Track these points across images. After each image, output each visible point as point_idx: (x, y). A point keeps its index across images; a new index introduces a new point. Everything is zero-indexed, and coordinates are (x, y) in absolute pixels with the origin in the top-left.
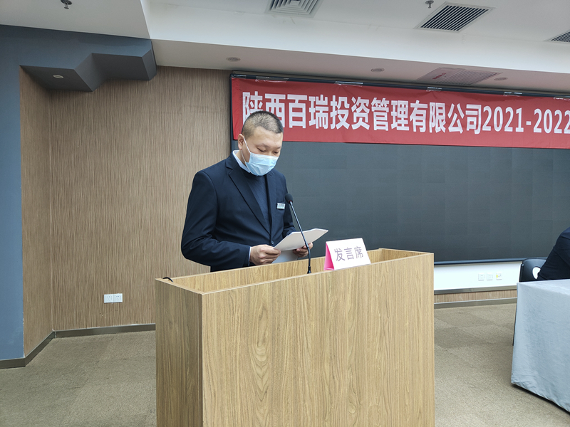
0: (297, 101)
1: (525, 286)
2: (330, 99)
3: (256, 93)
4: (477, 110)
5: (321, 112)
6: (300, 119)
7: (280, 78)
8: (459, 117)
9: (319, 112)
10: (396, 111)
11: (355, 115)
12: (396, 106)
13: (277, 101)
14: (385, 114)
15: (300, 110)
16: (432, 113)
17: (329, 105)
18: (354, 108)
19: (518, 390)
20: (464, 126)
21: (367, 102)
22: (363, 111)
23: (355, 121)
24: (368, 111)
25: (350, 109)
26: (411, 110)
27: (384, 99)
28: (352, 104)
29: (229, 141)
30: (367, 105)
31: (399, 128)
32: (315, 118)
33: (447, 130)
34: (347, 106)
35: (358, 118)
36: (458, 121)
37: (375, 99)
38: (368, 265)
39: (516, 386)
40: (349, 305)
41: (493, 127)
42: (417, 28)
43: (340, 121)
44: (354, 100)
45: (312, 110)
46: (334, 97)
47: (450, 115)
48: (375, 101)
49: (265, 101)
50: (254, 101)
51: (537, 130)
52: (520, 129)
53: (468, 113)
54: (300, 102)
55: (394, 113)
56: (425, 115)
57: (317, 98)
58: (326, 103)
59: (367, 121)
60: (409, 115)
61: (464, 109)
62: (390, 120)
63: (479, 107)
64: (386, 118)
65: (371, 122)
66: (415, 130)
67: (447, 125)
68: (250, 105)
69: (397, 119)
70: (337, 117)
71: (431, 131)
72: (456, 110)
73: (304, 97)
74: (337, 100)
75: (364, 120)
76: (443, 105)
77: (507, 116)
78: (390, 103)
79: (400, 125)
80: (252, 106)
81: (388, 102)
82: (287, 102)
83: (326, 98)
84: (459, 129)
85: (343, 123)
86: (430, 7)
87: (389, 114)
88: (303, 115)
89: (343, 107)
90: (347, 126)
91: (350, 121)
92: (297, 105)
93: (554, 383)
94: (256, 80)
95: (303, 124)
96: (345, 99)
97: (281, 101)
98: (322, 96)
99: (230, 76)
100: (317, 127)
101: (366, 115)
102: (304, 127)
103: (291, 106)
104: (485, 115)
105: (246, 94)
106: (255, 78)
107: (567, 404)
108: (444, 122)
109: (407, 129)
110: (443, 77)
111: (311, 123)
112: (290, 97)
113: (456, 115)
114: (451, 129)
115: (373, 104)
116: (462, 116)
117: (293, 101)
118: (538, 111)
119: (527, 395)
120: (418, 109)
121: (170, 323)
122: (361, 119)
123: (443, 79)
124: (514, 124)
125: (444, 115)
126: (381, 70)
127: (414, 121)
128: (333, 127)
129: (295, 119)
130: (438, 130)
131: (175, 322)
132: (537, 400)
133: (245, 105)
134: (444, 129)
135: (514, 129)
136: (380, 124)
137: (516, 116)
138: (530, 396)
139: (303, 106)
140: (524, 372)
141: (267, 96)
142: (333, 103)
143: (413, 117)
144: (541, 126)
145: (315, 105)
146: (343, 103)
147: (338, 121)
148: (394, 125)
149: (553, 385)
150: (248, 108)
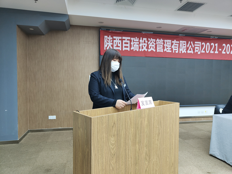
0: (126, 40)
1: (216, 116)
2: (140, 39)
3: (110, 36)
5: (136, 44)
6: (127, 47)
7: (120, 30)
8: (192, 47)
9: (135, 44)
10: (166, 44)
11: (150, 46)
12: (166, 42)
13: (118, 39)
14: (162, 45)
15: (127, 43)
16: (181, 45)
17: (139, 41)
18: (149, 43)
19: (212, 157)
20: (194, 51)
21: (155, 40)
22: (153, 44)
23: (149, 48)
24: (155, 44)
25: (147, 43)
26: (172, 44)
27: (161, 39)
28: (148, 41)
29: (98, 56)
30: (155, 42)
31: (167, 51)
32: (133, 47)
33: (187, 52)
34: (146, 42)
35: (151, 47)
36: (192, 49)
37: (158, 39)
38: (154, 107)
39: (211, 155)
40: (146, 122)
41: (205, 51)
42: (175, 11)
43: (143, 48)
44: (149, 39)
45: (132, 43)
46: (141, 38)
47: (188, 46)
48: (158, 40)
49: (113, 39)
50: (109, 40)
51: (223, 52)
52: (216, 52)
53: (195, 45)
54: (127, 40)
55: (165, 45)
56: (178, 46)
57: (134, 38)
58: (138, 40)
59: (154, 48)
60: (172, 46)
61: (194, 44)
62: (164, 48)
63: (200, 43)
64: (162, 47)
65: (156, 49)
66: (174, 52)
67: (187, 50)
68: (107, 41)
69: (167, 47)
70: (142, 46)
71: (180, 53)
72: (191, 44)
73: (129, 38)
74: (142, 39)
75: (153, 48)
76: (185, 42)
77: (211, 47)
78: (164, 41)
79: (168, 50)
80: (108, 41)
81: (163, 40)
82: (122, 40)
83: (138, 39)
84: (192, 52)
85: (145, 49)
86: (181, 2)
87: (163, 45)
88: (128, 45)
89: (145, 42)
90: (146, 50)
91: (147, 48)
92: (126, 41)
93: (226, 154)
94: (110, 31)
95: (128, 49)
96: (146, 39)
97: (120, 40)
98: (136, 38)
99: (100, 29)
100: (134, 50)
101: (154, 46)
102: (129, 50)
103: (124, 41)
104: (202, 46)
105: (106, 37)
106: (109, 30)
107: (231, 163)
108: (186, 49)
109: (171, 51)
110: (186, 30)
111: (132, 49)
112: (124, 38)
113: (190, 46)
114: (189, 52)
115: (157, 41)
116: (193, 46)
117: (125, 40)
118: (224, 45)
119: (215, 159)
120: (175, 43)
121: (79, 128)
122: (152, 47)
123: (186, 31)
124: (214, 50)
125: (186, 46)
126: (160, 27)
127: (173, 48)
128: (140, 50)
129: (125, 47)
130: (183, 52)
131: (81, 128)
132: (219, 161)
133: (105, 41)
134: (185, 52)
135: (214, 52)
136: (160, 49)
137: (215, 47)
138: (217, 159)
139: (129, 42)
140: (214, 150)
141: (114, 37)
142: (141, 41)
143: (173, 47)
144: (225, 51)
145: (133, 41)
146: (145, 40)
147: (142, 48)
148: (165, 50)
149: (225, 155)
150: (106, 42)
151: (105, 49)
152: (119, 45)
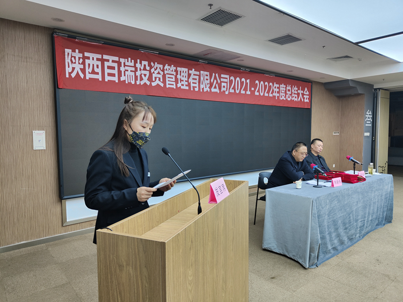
0: (111, 61)
2: (136, 62)
3: (77, 51)
4: (227, 78)
5: (129, 71)
6: (113, 75)
7: (98, 41)
8: (217, 82)
9: (127, 71)
11: (154, 76)
12: (180, 72)
13: (95, 59)
14: (173, 77)
15: (113, 68)
16: (202, 78)
17: (135, 66)
18: (153, 70)
20: (220, 89)
21: (161, 66)
22: (159, 73)
23: (154, 80)
24: (162, 73)
25: (150, 71)
26: (189, 75)
27: (172, 66)
28: (151, 67)
29: (52, 89)
30: (162, 69)
31: (182, 87)
32: (125, 75)
33: (210, 90)
34: (148, 68)
35: (156, 78)
36: (217, 85)
37: (167, 65)
41: (235, 90)
42: (198, 20)
43: (143, 79)
44: (152, 64)
45: (122, 69)
46: (138, 60)
47: (212, 81)
48: (167, 67)
49: (85, 58)
50: (75, 57)
51: (257, 94)
52: (248, 93)
53: (222, 80)
54: (113, 61)
55: (179, 76)
56: (198, 79)
57: (126, 60)
58: (132, 64)
59: (161, 80)
60: (188, 78)
61: (220, 78)
62: (176, 81)
63: (227, 76)
64: (174, 80)
65: (164, 82)
66: (192, 90)
67: (210, 87)
68: (71, 60)
69: (181, 81)
70: (141, 75)
71: (201, 91)
72: (215, 78)
73: (116, 59)
74: (141, 63)
75: (159, 80)
76: (208, 73)
77: (242, 83)
78: (177, 69)
79: (183, 85)
80: (74, 61)
81: (175, 68)
82: (103, 61)
83: (133, 61)
84: (217, 90)
85: (145, 80)
86: (211, 8)
87: (176, 77)
88: (115, 72)
89: (145, 69)
90: (148, 83)
91: (150, 79)
92: (110, 64)
93: (286, 245)
94: (76, 40)
95: (116, 79)
96: (146, 63)
97: (98, 59)
98: (129, 59)
99: (53, 34)
100: (127, 82)
101: (161, 76)
102: (117, 81)
103: (106, 64)
104: (231, 82)
105: (67, 51)
106: (75, 38)
107: (293, 255)
108: (209, 85)
109: (187, 88)
111: (122, 79)
112: (105, 57)
113: (215, 81)
114: (213, 90)
115: (165, 68)
116: (219, 82)
117: (108, 61)
118: (257, 82)
120: (194, 75)
123: (209, 56)
124: (246, 90)
125: (209, 80)
126: (173, 45)
127: (191, 83)
128: (138, 83)
129: (109, 75)
130: (205, 90)
133: (68, 60)
135: (246, 92)
136: (170, 84)
137: (247, 83)
139: (116, 65)
140: (270, 241)
141: (86, 54)
142: (138, 65)
143: (191, 80)
144: (258, 91)
145: (125, 66)
146: (145, 65)
147: (141, 79)
148: (179, 85)
150: (70, 62)
151: (67, 76)
152: (96, 70)
